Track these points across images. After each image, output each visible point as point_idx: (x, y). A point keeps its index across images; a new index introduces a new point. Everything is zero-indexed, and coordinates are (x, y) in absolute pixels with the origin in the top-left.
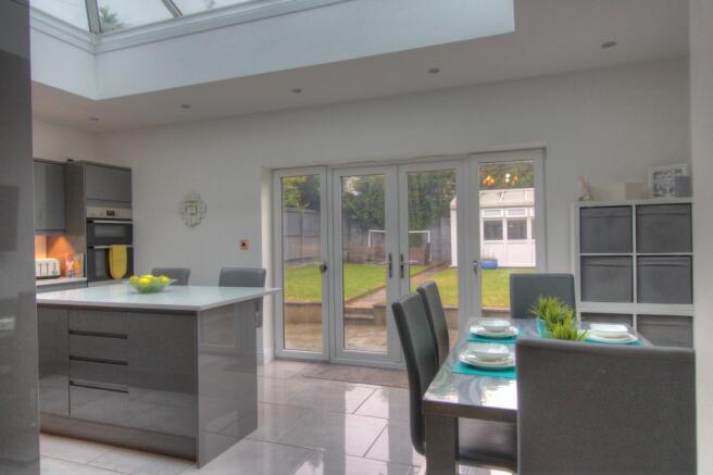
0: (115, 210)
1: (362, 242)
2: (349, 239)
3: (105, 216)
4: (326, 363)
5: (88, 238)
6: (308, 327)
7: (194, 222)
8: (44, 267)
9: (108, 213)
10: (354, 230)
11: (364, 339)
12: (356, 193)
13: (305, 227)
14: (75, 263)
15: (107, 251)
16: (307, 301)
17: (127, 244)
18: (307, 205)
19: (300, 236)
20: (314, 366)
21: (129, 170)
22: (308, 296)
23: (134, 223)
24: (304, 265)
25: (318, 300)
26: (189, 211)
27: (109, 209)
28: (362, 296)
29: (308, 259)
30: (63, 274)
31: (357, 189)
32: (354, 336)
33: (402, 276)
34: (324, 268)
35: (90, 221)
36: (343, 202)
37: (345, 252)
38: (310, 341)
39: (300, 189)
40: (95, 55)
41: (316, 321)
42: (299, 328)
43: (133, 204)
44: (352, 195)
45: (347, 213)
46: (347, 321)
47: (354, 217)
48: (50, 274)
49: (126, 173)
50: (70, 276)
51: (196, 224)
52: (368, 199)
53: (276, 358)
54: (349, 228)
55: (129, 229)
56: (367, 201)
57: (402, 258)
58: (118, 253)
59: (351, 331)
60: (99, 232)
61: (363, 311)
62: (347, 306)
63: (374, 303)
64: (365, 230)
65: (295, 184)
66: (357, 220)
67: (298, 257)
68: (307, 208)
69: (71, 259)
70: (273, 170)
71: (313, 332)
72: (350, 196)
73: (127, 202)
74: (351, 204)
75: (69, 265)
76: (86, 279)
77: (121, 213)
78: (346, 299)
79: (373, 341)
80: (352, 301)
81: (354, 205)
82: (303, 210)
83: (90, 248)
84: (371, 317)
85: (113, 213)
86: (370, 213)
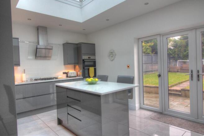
0: (91, 57)
1: (175, 65)
2: (170, 64)
3: (88, 59)
4: (161, 113)
5: (83, 65)
6: (154, 95)
7: (112, 59)
8: (72, 74)
9: (89, 58)
10: (171, 61)
11: (177, 103)
12: (172, 48)
13: (153, 60)
14: (80, 73)
15: (89, 69)
16: (154, 86)
17: (94, 67)
18: (154, 53)
19: (152, 63)
20: (156, 114)
21: (94, 44)
22: (154, 84)
23: (96, 60)
24: (153, 73)
25: (157, 85)
26: (111, 56)
27: (89, 56)
28: (176, 85)
29: (154, 71)
30: (77, 76)
31: (173, 47)
32: (173, 101)
33: (199, 80)
34: (159, 76)
35: (83, 60)
36: (168, 51)
37: (169, 68)
38: (154, 101)
39: (151, 48)
40: (81, 8)
41: (157, 93)
42: (151, 95)
43: (96, 55)
44: (171, 48)
45: (169, 55)
46: (169, 94)
47: (172, 56)
48: (74, 76)
49: (93, 45)
50: (79, 77)
51: (113, 60)
52: (177, 49)
53: (141, 108)
54: (170, 60)
55: (95, 62)
56: (177, 50)
57: (198, 72)
58: (92, 69)
59: (171, 98)
60: (86, 63)
61: (177, 91)
62: (169, 88)
63: (182, 88)
64: (176, 61)
65: (150, 46)
66: (173, 57)
67: (151, 70)
68: (154, 54)
69: (79, 72)
70: (139, 39)
71: (156, 97)
72: (170, 49)
73: (94, 54)
74: (170, 52)
75: (79, 73)
76: (83, 77)
77: (92, 57)
78: (169, 86)
79: (181, 104)
80: (172, 86)
81: (171, 52)
82: (153, 55)
83: (84, 68)
84: (180, 94)
85: (90, 58)
86: (178, 54)
